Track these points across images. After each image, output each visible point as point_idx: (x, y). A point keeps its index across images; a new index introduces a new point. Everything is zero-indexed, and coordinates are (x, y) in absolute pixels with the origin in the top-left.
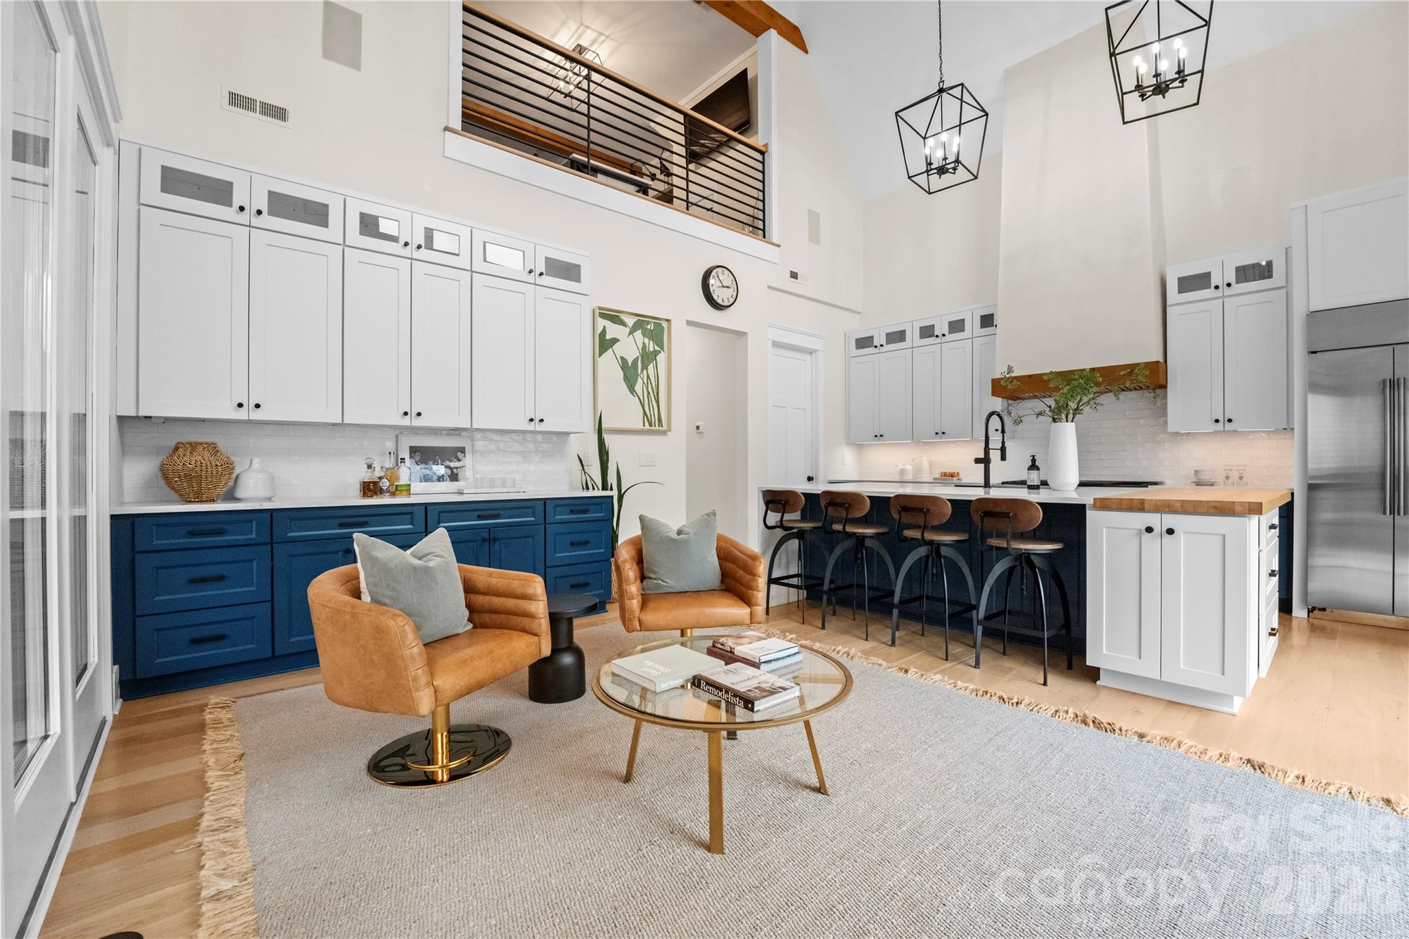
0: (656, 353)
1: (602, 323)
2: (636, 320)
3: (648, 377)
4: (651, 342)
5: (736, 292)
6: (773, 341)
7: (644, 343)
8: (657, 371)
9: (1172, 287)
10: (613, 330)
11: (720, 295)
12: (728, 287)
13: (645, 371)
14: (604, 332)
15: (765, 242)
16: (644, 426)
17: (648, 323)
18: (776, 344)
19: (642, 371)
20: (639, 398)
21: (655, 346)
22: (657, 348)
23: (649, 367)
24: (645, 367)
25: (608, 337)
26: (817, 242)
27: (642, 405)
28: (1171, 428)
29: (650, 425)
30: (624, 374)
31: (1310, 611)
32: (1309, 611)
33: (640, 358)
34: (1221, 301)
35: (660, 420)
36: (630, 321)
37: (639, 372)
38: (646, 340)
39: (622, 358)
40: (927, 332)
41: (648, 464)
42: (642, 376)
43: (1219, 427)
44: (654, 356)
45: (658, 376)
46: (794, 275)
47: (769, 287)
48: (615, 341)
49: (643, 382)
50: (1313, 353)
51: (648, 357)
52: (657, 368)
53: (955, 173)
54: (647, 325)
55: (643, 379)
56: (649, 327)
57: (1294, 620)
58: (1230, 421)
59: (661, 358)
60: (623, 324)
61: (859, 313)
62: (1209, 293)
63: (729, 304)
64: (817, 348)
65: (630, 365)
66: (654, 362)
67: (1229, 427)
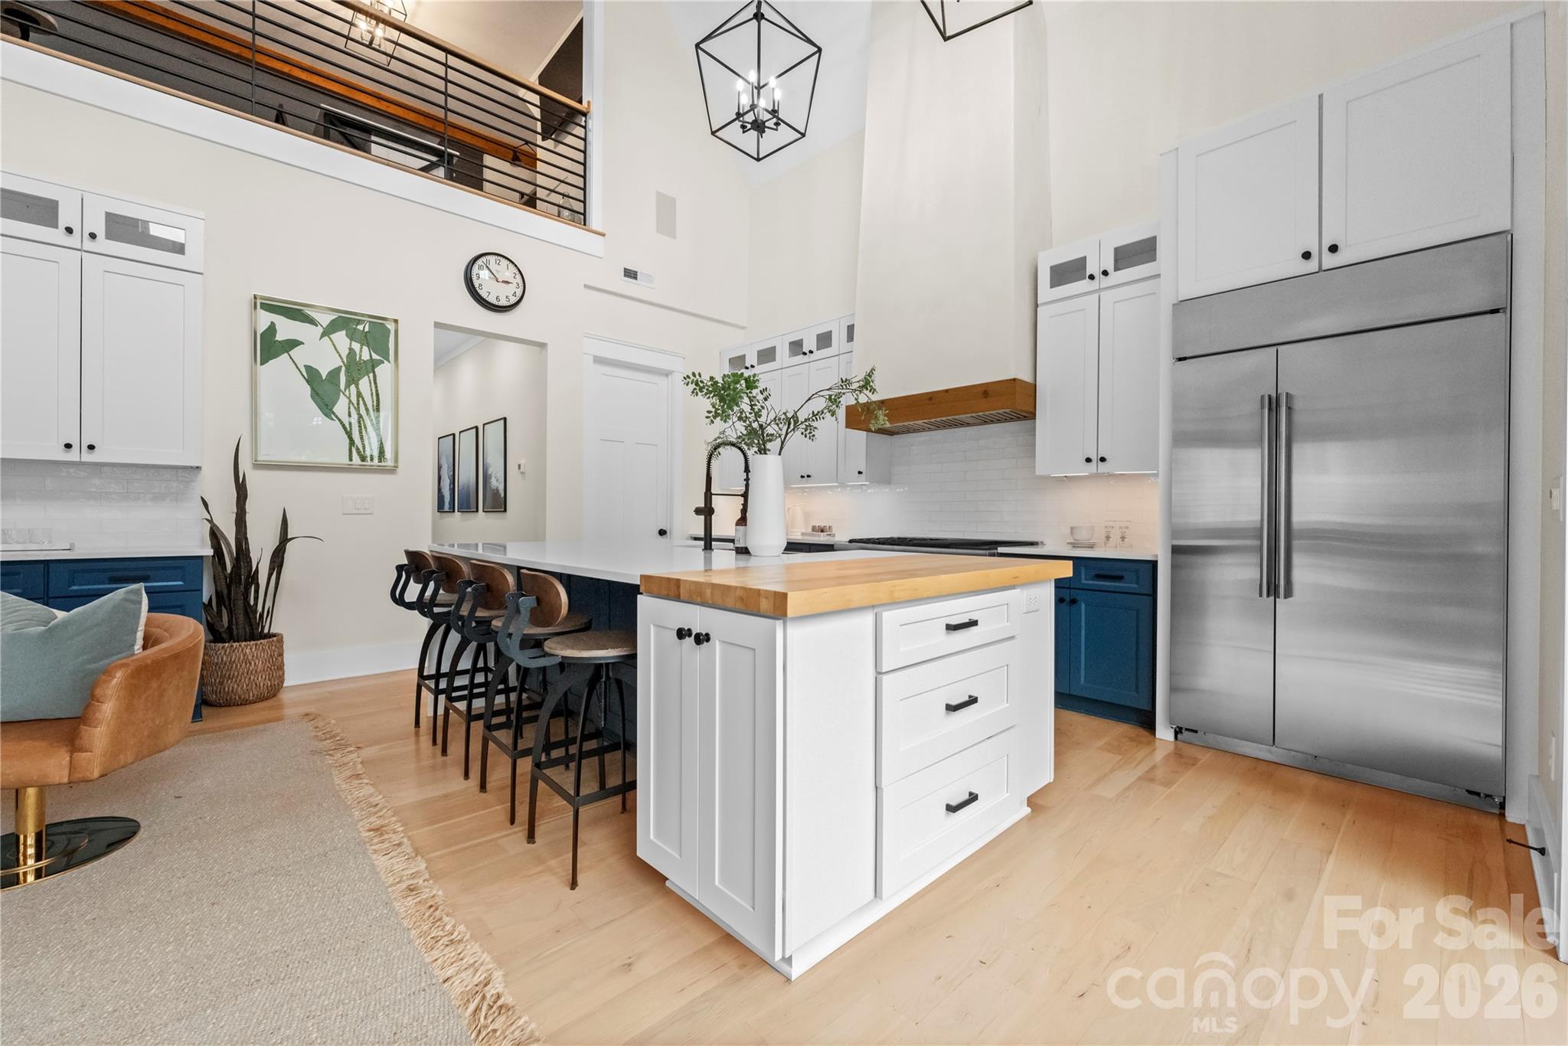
0: (373, 365)
1: (265, 319)
2: (335, 317)
3: (359, 395)
4: (365, 348)
5: (521, 288)
6: (594, 356)
7: (351, 349)
8: (376, 387)
9: (1044, 278)
10: (286, 329)
11: (491, 291)
12: (507, 282)
13: (353, 387)
14: (272, 329)
15: (586, 230)
16: (351, 460)
17: (359, 322)
18: (599, 360)
19: (348, 386)
20: (341, 423)
21: (373, 354)
22: (375, 356)
23: (361, 382)
24: (352, 380)
25: (279, 337)
26: (672, 234)
27: (347, 433)
28: (1040, 470)
29: (363, 459)
30: (313, 389)
31: (1178, 732)
32: (1176, 733)
33: (344, 369)
34: (1097, 295)
35: (382, 452)
36: (325, 319)
37: (342, 386)
38: (356, 346)
39: (308, 368)
40: (796, 347)
41: (357, 512)
42: (347, 393)
43: (1092, 468)
44: (370, 368)
45: (377, 395)
46: (631, 274)
47: (586, 286)
48: (293, 344)
49: (350, 401)
50: (1180, 359)
51: (356, 369)
52: (375, 383)
53: (776, 130)
54: (358, 324)
55: (349, 398)
56: (360, 327)
57: (1158, 743)
58: (1103, 460)
59: (384, 371)
60: (312, 322)
61: (743, 328)
62: (1083, 285)
63: (508, 304)
64: (672, 369)
65: (324, 378)
66: (371, 375)
67: (1103, 468)
